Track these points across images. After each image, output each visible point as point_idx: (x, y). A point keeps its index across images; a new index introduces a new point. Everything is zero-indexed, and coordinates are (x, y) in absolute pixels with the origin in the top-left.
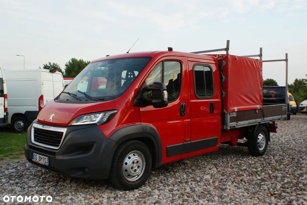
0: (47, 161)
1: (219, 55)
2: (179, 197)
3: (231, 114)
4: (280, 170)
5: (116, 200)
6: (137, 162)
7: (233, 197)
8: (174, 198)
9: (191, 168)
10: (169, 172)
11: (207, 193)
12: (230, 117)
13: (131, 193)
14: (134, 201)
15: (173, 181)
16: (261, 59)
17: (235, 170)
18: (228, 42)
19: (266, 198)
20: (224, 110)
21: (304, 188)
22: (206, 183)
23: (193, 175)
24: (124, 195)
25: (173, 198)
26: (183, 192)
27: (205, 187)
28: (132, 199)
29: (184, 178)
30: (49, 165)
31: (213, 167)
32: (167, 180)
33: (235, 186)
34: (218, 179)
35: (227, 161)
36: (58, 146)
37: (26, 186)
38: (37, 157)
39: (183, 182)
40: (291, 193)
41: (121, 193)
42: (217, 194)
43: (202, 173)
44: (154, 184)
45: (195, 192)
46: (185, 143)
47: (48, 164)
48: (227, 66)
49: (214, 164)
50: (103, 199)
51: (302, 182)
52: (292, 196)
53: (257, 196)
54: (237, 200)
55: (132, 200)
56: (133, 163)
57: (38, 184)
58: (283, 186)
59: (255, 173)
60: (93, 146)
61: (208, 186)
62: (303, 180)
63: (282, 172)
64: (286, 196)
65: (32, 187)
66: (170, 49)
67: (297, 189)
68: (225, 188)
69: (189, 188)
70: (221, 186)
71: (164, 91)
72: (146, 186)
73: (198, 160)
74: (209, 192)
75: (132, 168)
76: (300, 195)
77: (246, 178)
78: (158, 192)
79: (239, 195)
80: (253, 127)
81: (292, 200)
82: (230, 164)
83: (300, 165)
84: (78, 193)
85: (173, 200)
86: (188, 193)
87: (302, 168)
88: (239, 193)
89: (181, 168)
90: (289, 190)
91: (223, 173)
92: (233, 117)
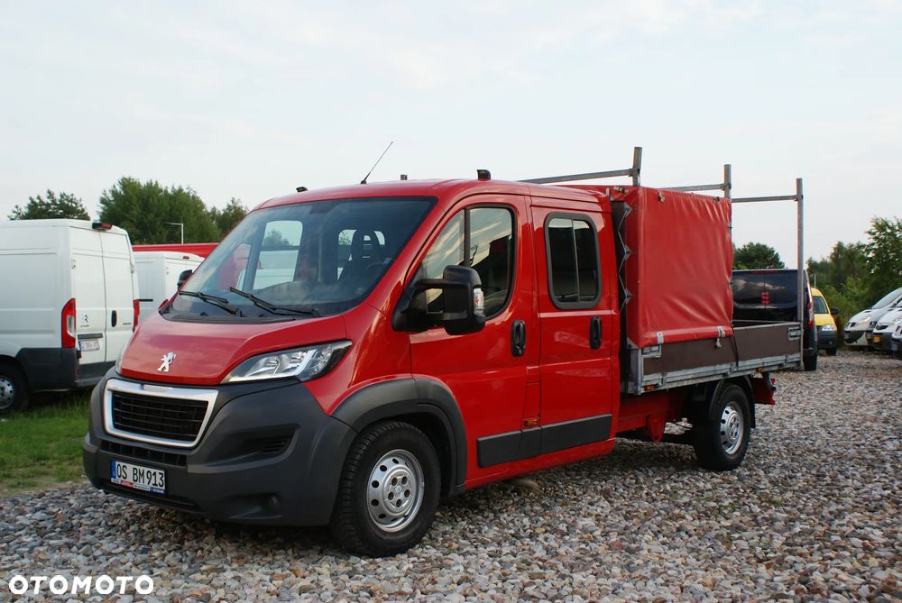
0: (158, 481)
1: (613, 187)
2: (519, 569)
3: (646, 350)
4: (782, 505)
5: (357, 579)
6: (404, 480)
7: (658, 566)
8: (507, 571)
9: (537, 501)
10: (481, 512)
11: (590, 559)
12: (645, 360)
13: (389, 561)
14: (403, 579)
15: (496, 533)
16: (727, 195)
17: (659, 504)
18: (638, 151)
19: (745, 567)
20: (628, 339)
21: (843, 544)
22: (585, 536)
23: (547, 518)
24: (372, 567)
25: (505, 571)
26: (527, 556)
27: (583, 546)
28: (396, 575)
29: (525, 526)
30: (166, 490)
31: (599, 499)
32: (480, 532)
33: (664, 543)
34: (617, 527)
35: (636, 483)
36: (193, 439)
37: (98, 553)
38: (127, 473)
39: (522, 535)
40: (809, 557)
41: (363, 562)
42: (616, 560)
43: (573, 513)
44: (445, 541)
45: (559, 558)
46: (524, 431)
47: (164, 488)
48: (634, 217)
49: (601, 491)
50: (320, 577)
51: (839, 531)
52: (812, 562)
53: (720, 563)
54: (670, 572)
55: (399, 578)
56: (394, 481)
57: (128, 547)
58: (790, 541)
59: (716, 512)
60: (291, 437)
61: (590, 544)
62: (842, 525)
63: (788, 508)
64: (795, 562)
65: (116, 554)
66: (484, 175)
67: (826, 548)
68: (637, 547)
69: (541, 547)
70: (624, 543)
71: (475, 290)
72: (424, 545)
73: (555, 483)
74: (595, 557)
75: (391, 496)
76: (831, 559)
77: (690, 522)
78: (462, 557)
79: (674, 562)
80: (707, 388)
81: (812, 571)
82: (645, 492)
83: (836, 492)
84: (247, 566)
85: (504, 574)
86: (540, 560)
87: (841, 498)
88: (674, 559)
89: (512, 501)
90: (804, 550)
91: (627, 512)
92: (653, 358)
